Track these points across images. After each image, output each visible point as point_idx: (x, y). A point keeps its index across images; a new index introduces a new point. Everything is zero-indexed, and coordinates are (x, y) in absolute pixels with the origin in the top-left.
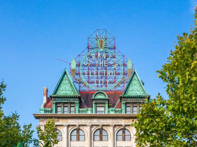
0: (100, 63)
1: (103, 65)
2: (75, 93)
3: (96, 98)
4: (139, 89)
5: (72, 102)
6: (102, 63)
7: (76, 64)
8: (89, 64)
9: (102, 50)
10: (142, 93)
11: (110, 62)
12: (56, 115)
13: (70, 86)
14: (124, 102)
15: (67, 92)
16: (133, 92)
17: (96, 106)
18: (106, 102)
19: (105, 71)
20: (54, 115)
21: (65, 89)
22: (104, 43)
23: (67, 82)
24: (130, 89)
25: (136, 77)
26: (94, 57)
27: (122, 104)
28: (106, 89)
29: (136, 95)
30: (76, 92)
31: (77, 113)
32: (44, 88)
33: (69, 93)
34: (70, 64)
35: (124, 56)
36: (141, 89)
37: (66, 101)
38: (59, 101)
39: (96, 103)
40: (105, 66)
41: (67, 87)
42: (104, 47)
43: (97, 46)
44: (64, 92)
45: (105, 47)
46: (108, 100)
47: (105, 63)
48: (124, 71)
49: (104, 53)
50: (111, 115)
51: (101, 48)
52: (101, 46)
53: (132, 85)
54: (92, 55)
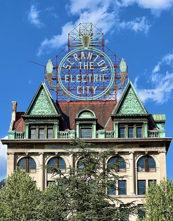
0: (85, 66)
1: (89, 67)
2: (54, 112)
3: (80, 117)
4: (136, 105)
5: (50, 123)
6: (87, 66)
7: (53, 67)
8: (70, 67)
9: (86, 48)
10: (140, 111)
11: (98, 64)
12: (30, 140)
13: (48, 103)
14: (117, 122)
15: (44, 110)
16: (129, 110)
17: (80, 127)
18: (93, 123)
19: (90, 75)
20: (27, 140)
21: (41, 107)
22: (90, 40)
23: (44, 97)
24: (124, 106)
25: (132, 90)
26: (77, 57)
27: (114, 125)
28: (92, 99)
29: (132, 113)
30: (56, 111)
31: (56, 138)
32: (13, 102)
33: (46, 111)
34: (46, 67)
35: (115, 55)
36: (139, 105)
37: (42, 122)
38: (34, 122)
39: (80, 125)
40: (91, 68)
41: (43, 104)
42: (89, 45)
43: (80, 43)
44: (40, 111)
45: (91, 45)
46: (96, 120)
47: (91, 66)
48: (115, 75)
49: (89, 53)
50: (99, 140)
51: (86, 46)
52: (86, 43)
53: (126, 101)
54: (74, 55)
